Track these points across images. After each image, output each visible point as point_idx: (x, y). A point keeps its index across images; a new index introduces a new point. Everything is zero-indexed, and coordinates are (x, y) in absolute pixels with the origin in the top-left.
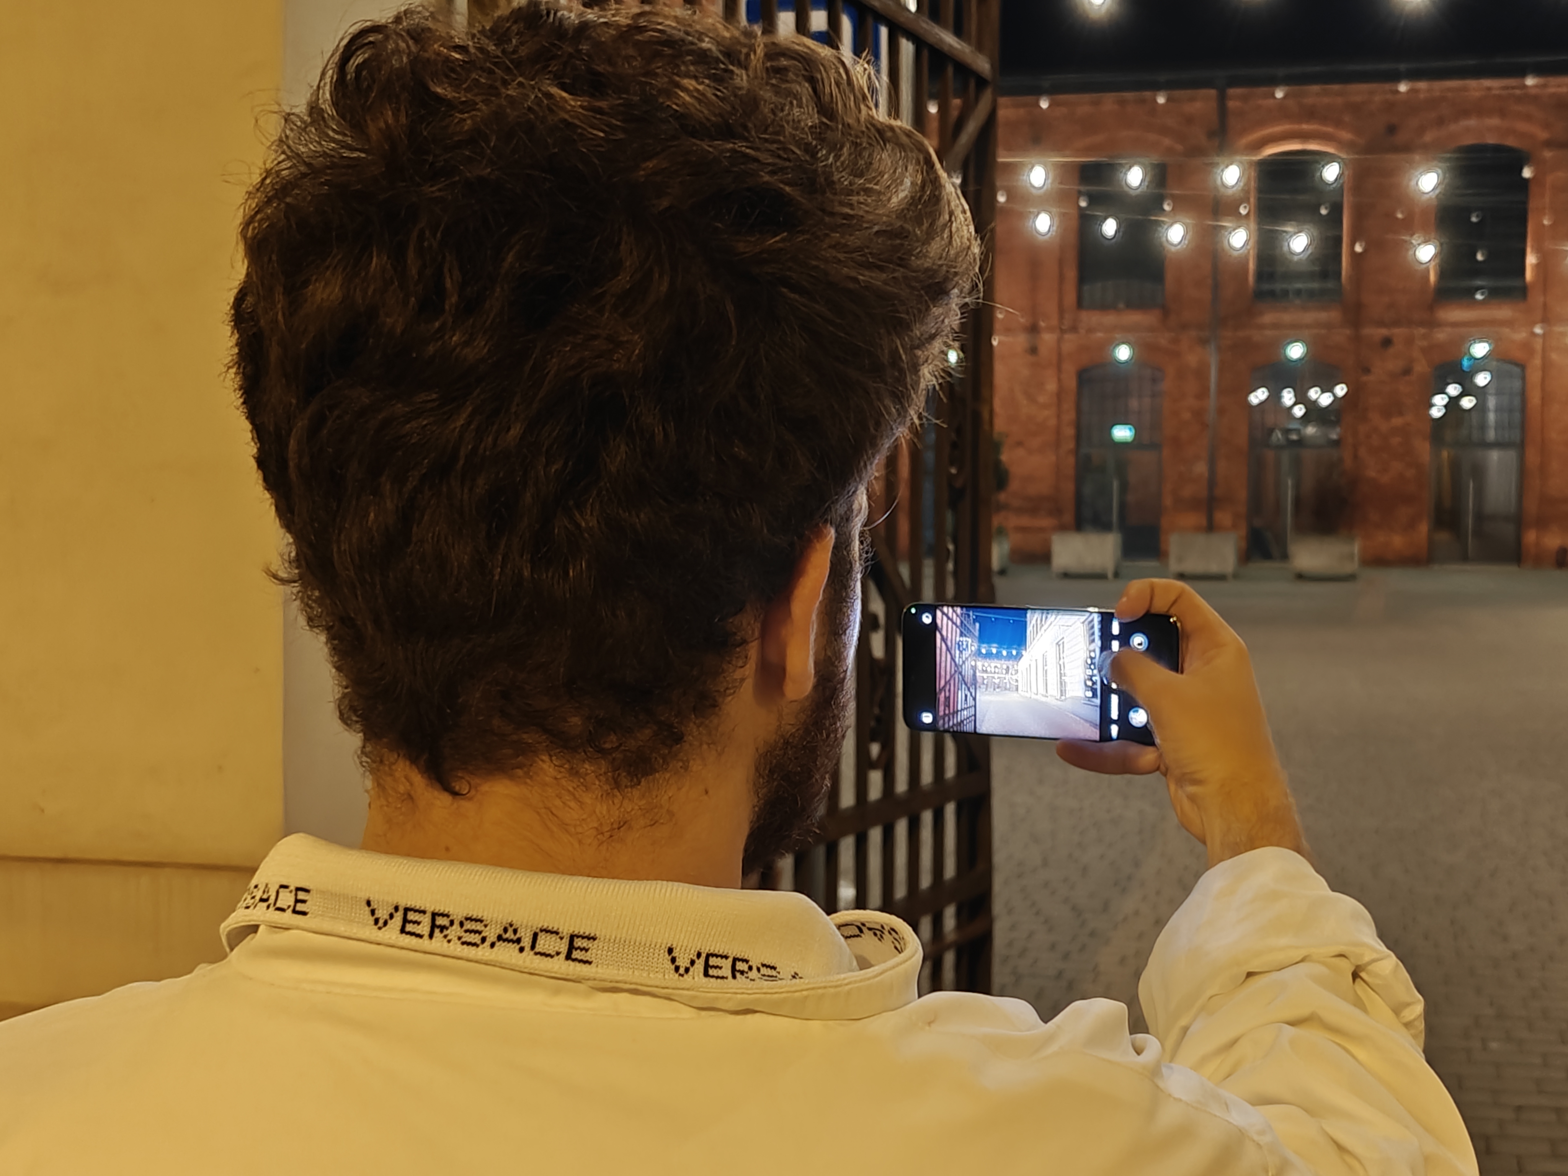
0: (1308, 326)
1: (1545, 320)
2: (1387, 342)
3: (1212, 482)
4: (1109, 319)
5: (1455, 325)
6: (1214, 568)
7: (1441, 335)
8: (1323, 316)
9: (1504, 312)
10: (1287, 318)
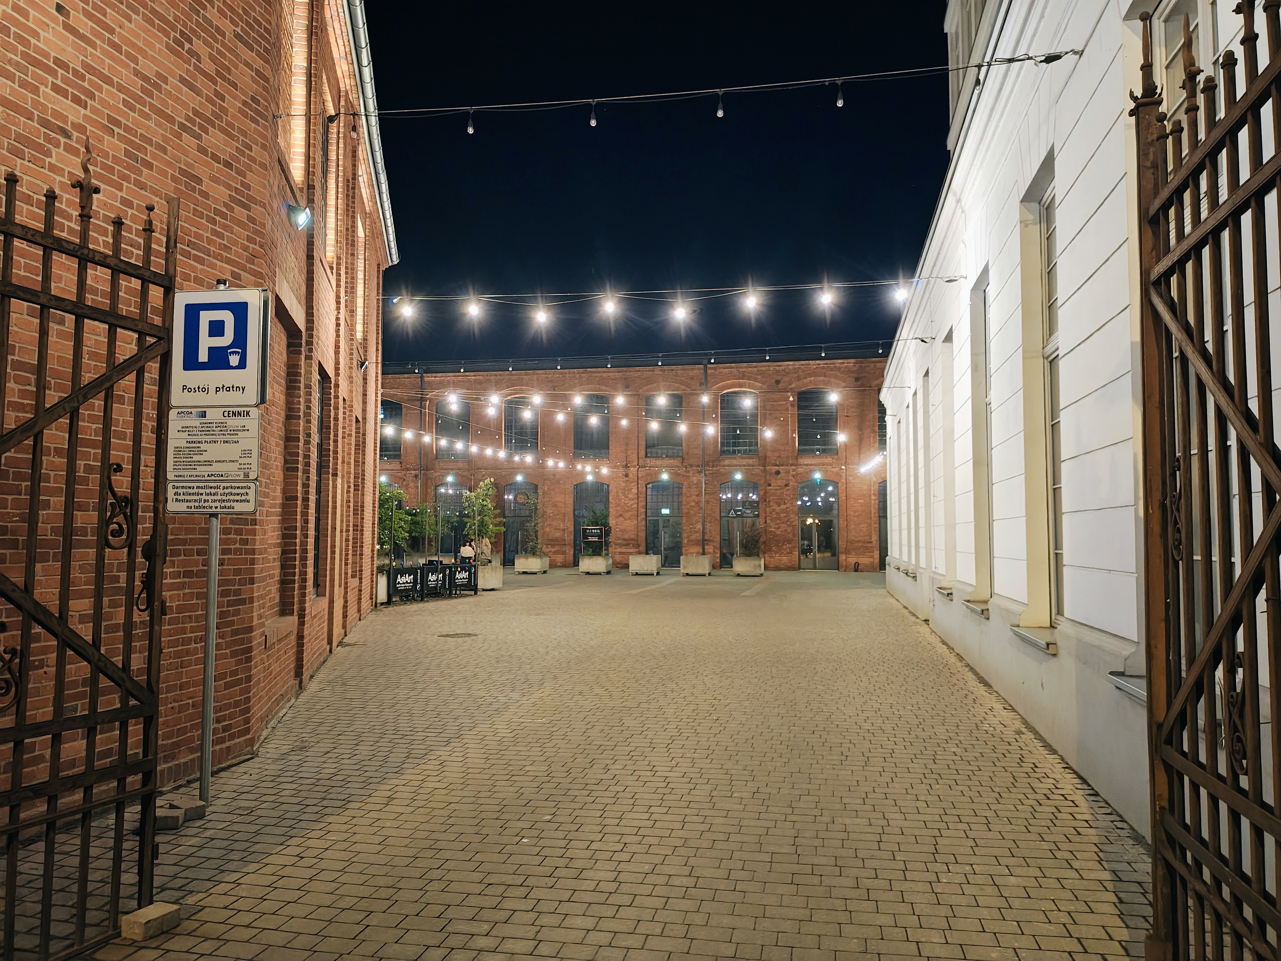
0: (744, 466)
1: (846, 464)
2: (778, 473)
3: (704, 533)
4: (659, 462)
5: (807, 465)
6: (700, 571)
7: (801, 470)
8: (751, 461)
9: (829, 460)
10: (735, 462)
